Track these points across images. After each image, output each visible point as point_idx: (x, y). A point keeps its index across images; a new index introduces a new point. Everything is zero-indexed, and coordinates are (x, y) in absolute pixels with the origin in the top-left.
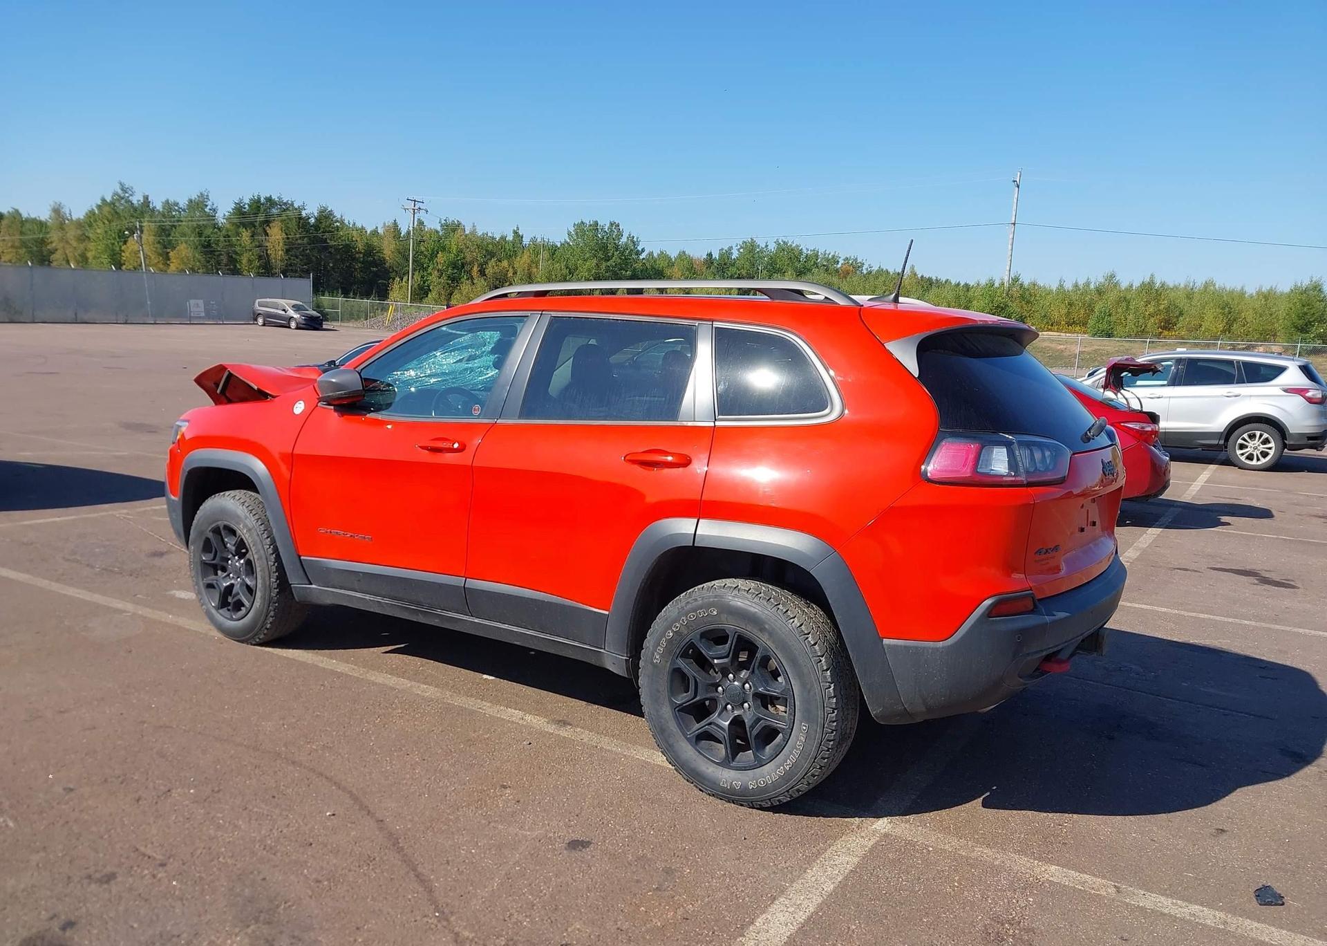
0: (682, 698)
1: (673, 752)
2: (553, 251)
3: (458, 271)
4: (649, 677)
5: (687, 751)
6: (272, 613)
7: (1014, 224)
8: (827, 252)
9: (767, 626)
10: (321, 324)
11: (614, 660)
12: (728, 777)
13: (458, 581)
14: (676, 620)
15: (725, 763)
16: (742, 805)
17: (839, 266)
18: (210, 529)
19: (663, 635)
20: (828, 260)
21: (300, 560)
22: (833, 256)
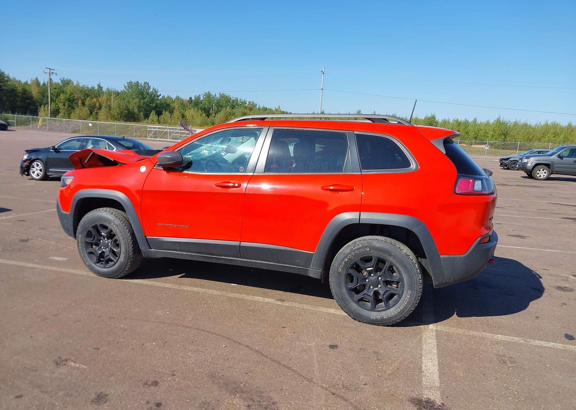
0: (351, 286)
1: (348, 307)
2: (118, 94)
3: (71, 103)
4: (336, 278)
5: (354, 306)
6: (129, 263)
7: (322, 89)
8: (242, 99)
9: (393, 254)
10: (7, 128)
11: (314, 272)
12: (374, 315)
13: (236, 243)
14: (349, 254)
15: (373, 309)
16: (379, 325)
17: (247, 105)
18: (91, 226)
19: (343, 260)
20: (242, 102)
21: (146, 238)
22: (244, 101)
